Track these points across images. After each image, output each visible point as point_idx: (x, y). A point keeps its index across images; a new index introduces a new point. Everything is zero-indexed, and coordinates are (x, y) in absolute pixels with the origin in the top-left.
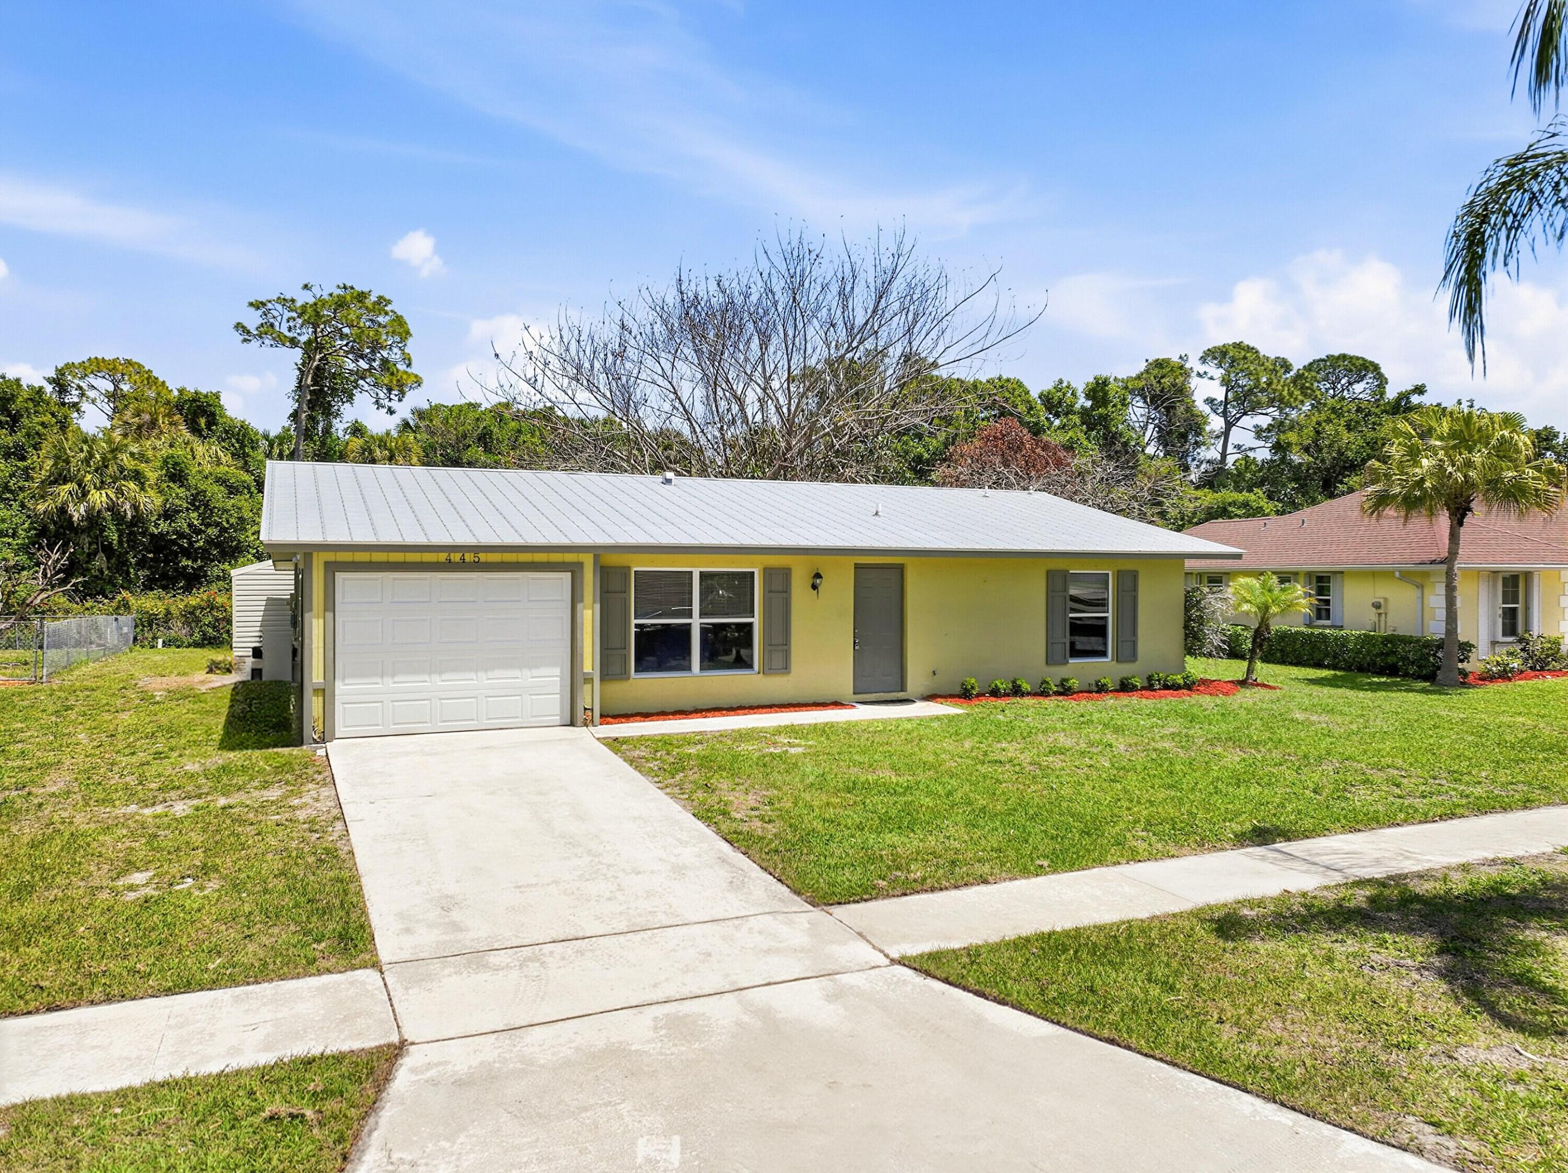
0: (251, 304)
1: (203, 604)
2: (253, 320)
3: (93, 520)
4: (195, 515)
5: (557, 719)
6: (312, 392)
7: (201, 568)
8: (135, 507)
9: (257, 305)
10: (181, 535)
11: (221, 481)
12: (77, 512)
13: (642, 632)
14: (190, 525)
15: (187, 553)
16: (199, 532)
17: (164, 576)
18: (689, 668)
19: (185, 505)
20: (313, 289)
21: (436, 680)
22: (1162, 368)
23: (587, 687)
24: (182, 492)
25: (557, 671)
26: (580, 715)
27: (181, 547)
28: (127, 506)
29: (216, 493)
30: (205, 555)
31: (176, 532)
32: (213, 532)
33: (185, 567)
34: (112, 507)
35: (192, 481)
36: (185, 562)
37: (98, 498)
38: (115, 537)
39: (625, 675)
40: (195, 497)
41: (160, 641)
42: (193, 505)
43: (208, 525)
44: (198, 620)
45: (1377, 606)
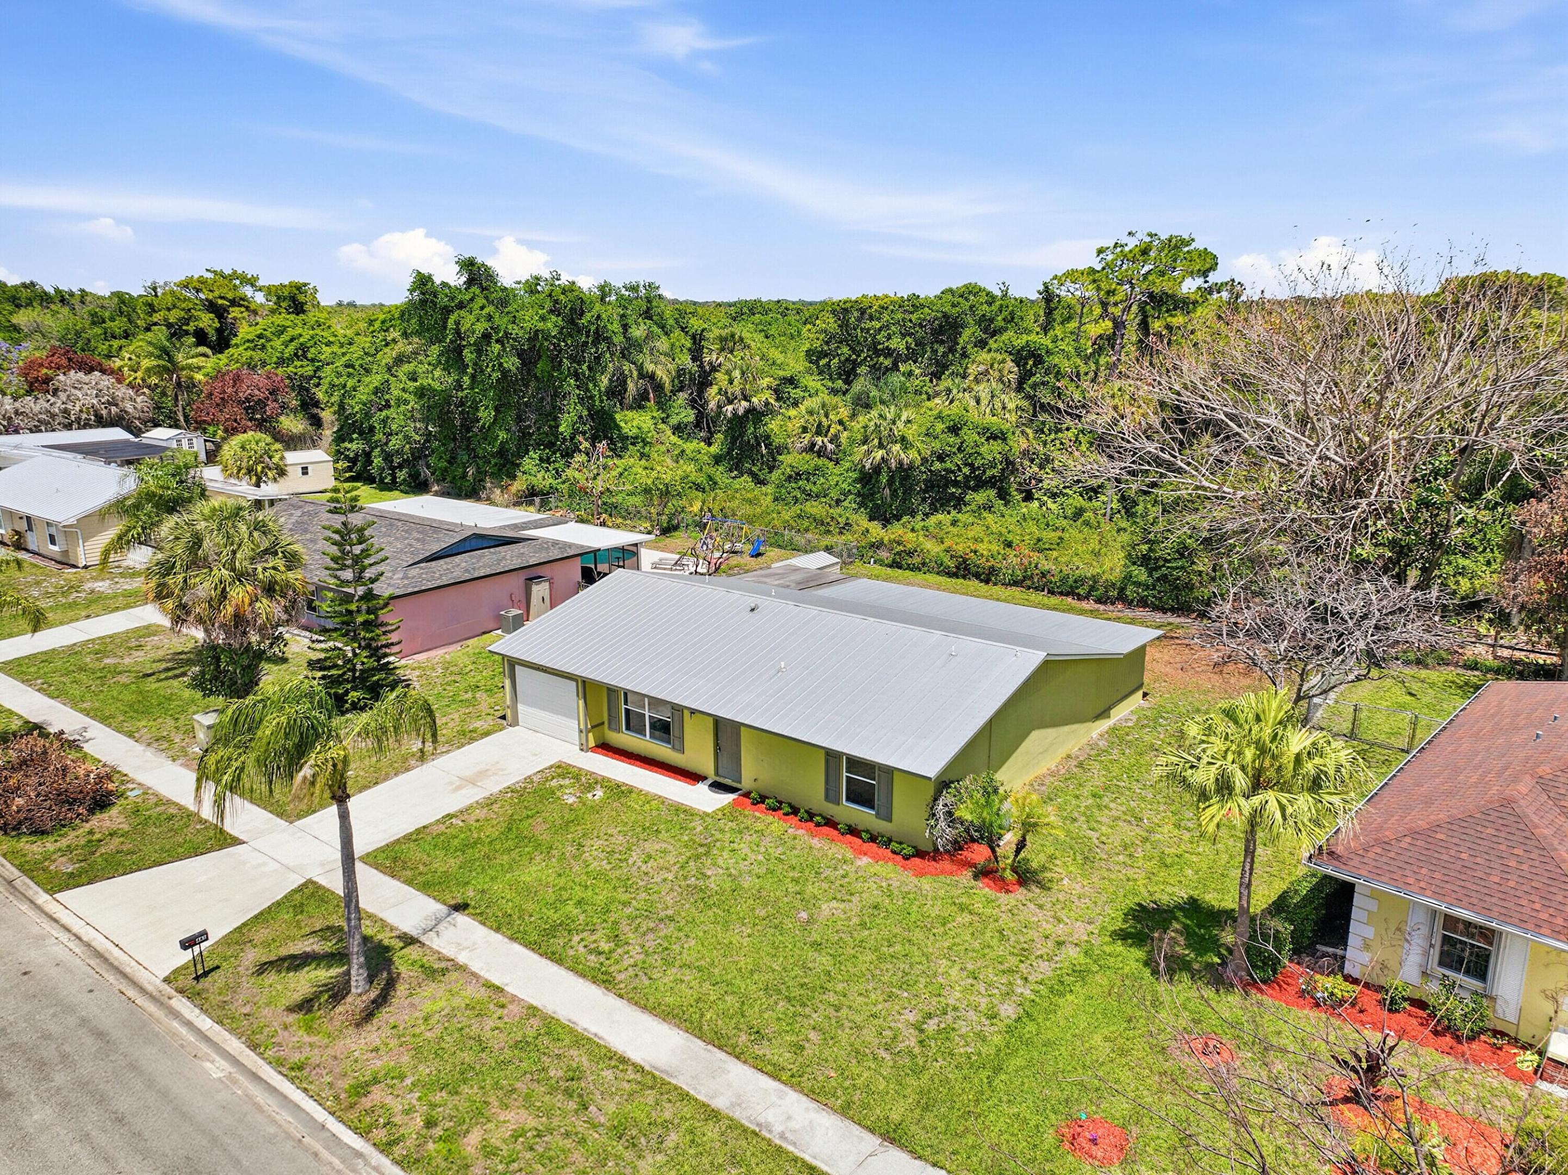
14: (956, 464)
16: (960, 469)
18: (645, 736)
21: (542, 714)
23: (582, 735)
30: (966, 486)
31: (945, 470)
39: (618, 730)
41: (873, 560)
43: (967, 465)
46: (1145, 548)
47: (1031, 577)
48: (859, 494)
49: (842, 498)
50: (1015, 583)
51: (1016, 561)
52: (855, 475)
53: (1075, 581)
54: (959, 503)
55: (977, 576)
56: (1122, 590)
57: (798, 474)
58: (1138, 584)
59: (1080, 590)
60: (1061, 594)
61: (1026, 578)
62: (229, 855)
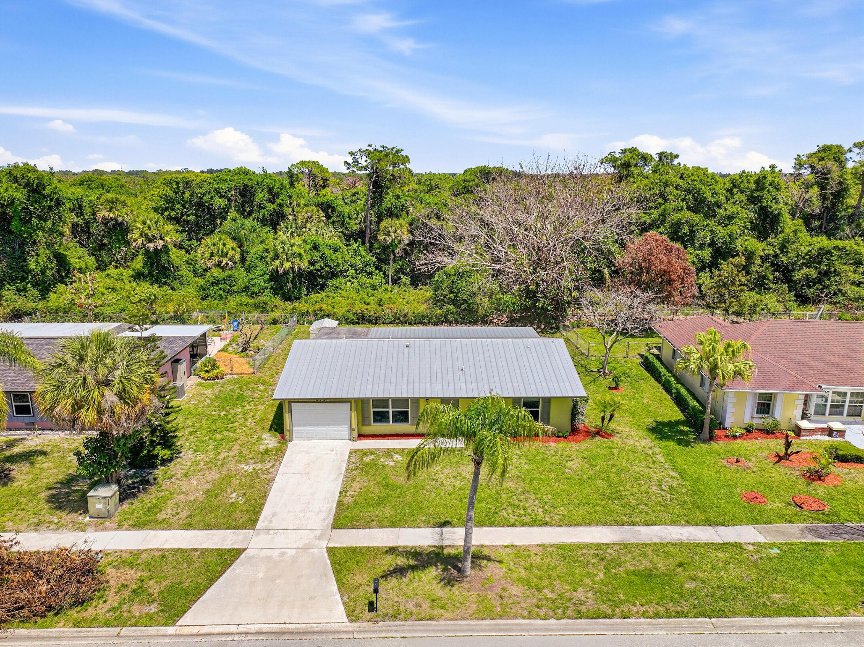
0: (349, 153)
1: (319, 309)
3: (286, 273)
4: (322, 262)
5: (347, 438)
6: (372, 192)
7: (325, 282)
8: (299, 268)
9: (352, 154)
10: (317, 270)
11: (331, 247)
12: (281, 270)
13: (374, 412)
14: (321, 266)
15: (321, 277)
16: (323, 269)
17: (313, 284)
18: (389, 422)
19: (319, 259)
20: (372, 146)
21: (315, 428)
23: (354, 432)
25: (346, 427)
26: (352, 439)
27: (318, 275)
28: (296, 267)
29: (328, 252)
30: (326, 277)
31: (315, 270)
32: (328, 269)
33: (320, 282)
34: (292, 268)
36: (319, 280)
37: (287, 265)
39: (369, 424)
40: (322, 255)
41: (305, 322)
42: (321, 259)
43: (326, 266)
44: (317, 315)
46: (452, 296)
47: (399, 318)
48: (271, 288)
49: (262, 291)
50: (391, 322)
51: (388, 311)
52: (266, 277)
53: (422, 316)
54: (323, 287)
55: (370, 322)
56: (446, 317)
57: (218, 281)
58: (453, 313)
59: (425, 321)
60: (415, 324)
61: (395, 319)
62: (250, 558)
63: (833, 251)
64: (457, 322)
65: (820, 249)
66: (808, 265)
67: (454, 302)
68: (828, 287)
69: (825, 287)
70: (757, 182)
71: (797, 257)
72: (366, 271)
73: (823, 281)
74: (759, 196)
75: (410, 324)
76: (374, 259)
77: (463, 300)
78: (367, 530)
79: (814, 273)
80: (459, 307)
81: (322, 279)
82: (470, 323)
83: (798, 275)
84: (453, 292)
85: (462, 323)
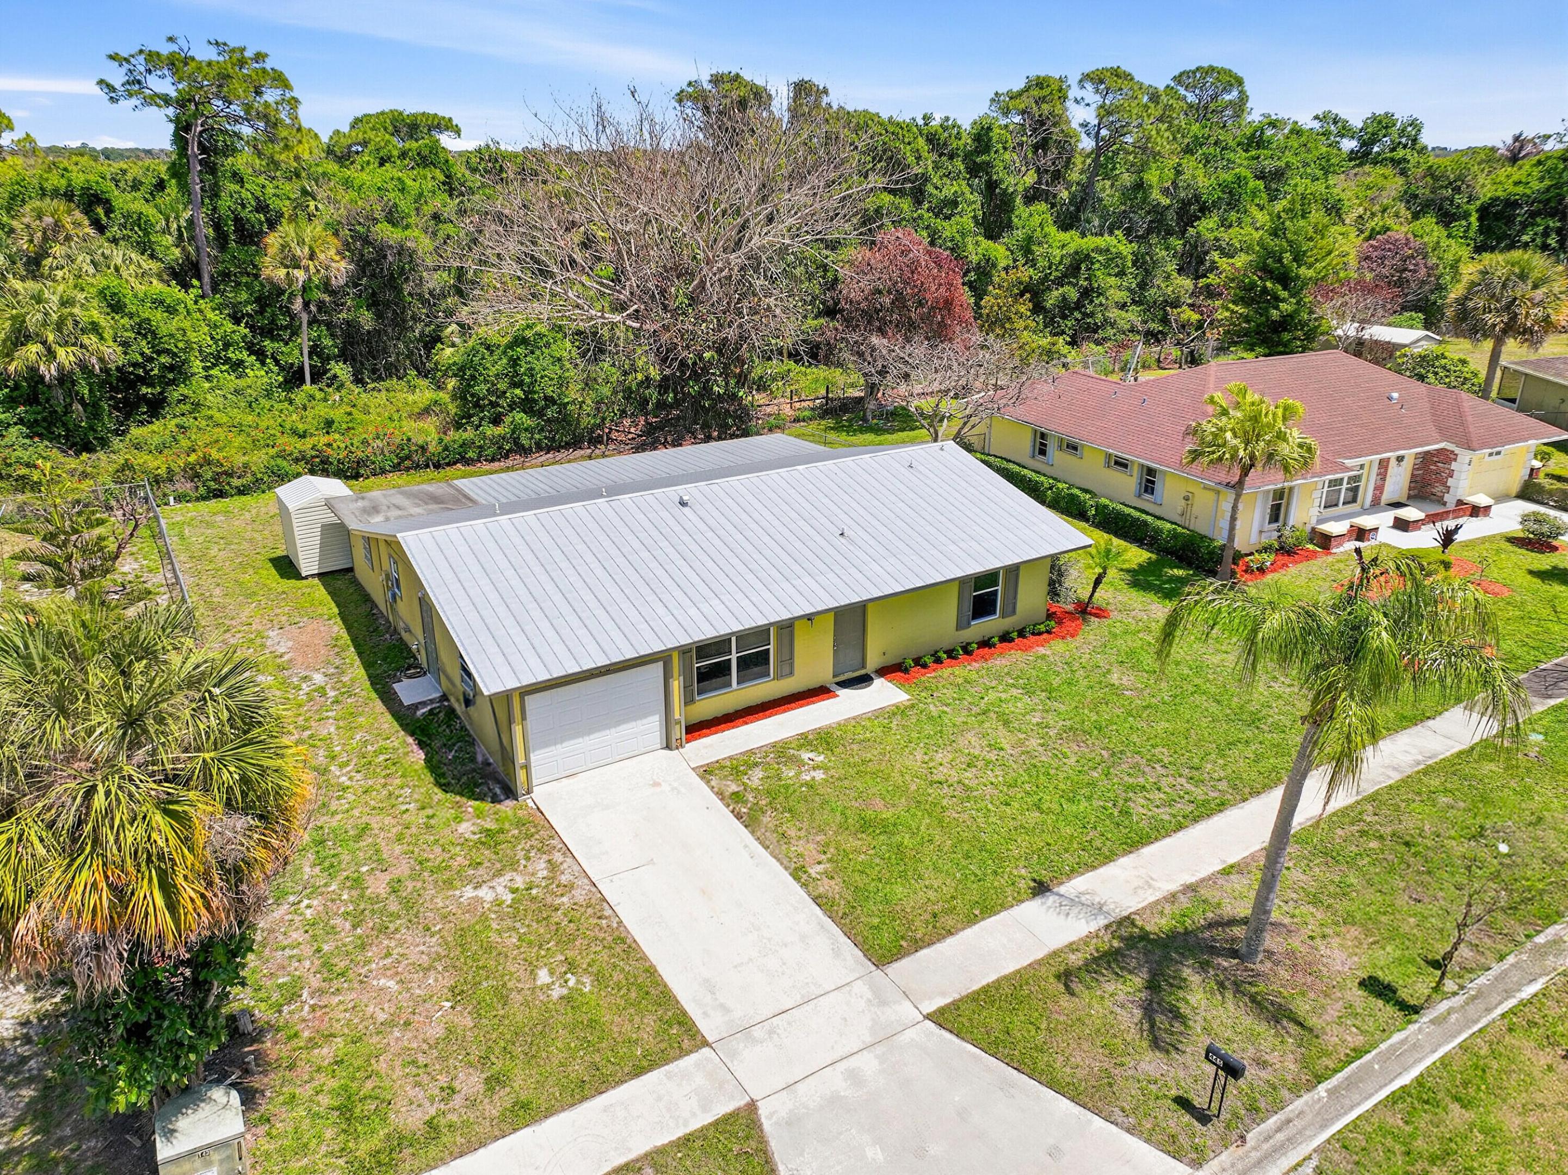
0: (111, 59)
1: (201, 461)
2: (117, 77)
3: (65, 378)
4: (144, 344)
5: (659, 746)
6: (200, 162)
7: (161, 393)
8: (101, 360)
9: (119, 60)
10: (135, 365)
12: (49, 371)
13: (698, 668)
14: (142, 354)
15: (147, 380)
16: (151, 360)
19: (133, 335)
20: (179, 41)
21: (585, 743)
22: (1042, 88)
23: (678, 727)
24: (125, 321)
25: (657, 718)
26: (674, 744)
27: (138, 376)
28: (94, 360)
31: (131, 364)
33: (145, 395)
34: (83, 366)
35: (131, 308)
36: (144, 390)
37: (65, 356)
38: (86, 391)
39: (692, 701)
40: (140, 326)
41: (171, 499)
42: (139, 333)
44: (198, 476)
45: (1186, 499)
46: (518, 392)
47: (409, 457)
50: (393, 468)
56: (515, 441)
58: (528, 430)
59: (470, 454)
60: (448, 464)
61: (403, 460)
62: (792, 1122)
63: (1093, 255)
64: (539, 447)
65: (1076, 253)
66: (1060, 282)
67: (527, 405)
68: (1092, 315)
69: (1086, 315)
70: (978, 138)
71: (1050, 268)
72: (227, 360)
73: (1084, 306)
74: (984, 163)
75: (437, 466)
76: (243, 330)
77: (546, 398)
78: (950, 941)
79: (1073, 294)
80: (541, 414)
81: (152, 385)
82: (567, 446)
83: (1052, 298)
84: (519, 385)
85: (549, 450)
